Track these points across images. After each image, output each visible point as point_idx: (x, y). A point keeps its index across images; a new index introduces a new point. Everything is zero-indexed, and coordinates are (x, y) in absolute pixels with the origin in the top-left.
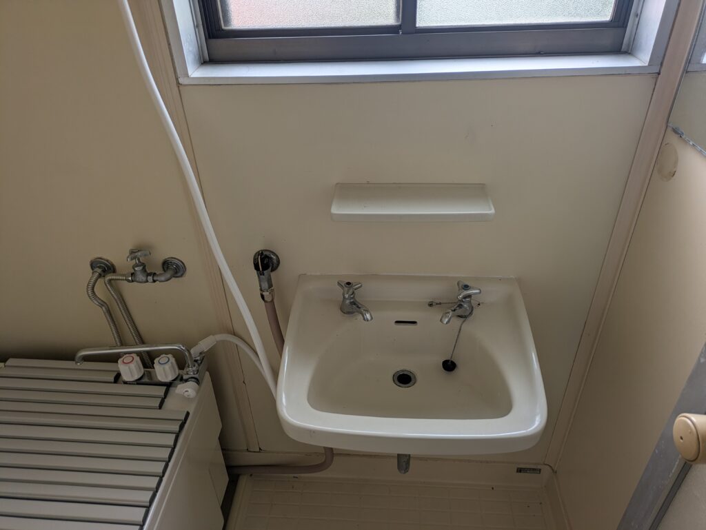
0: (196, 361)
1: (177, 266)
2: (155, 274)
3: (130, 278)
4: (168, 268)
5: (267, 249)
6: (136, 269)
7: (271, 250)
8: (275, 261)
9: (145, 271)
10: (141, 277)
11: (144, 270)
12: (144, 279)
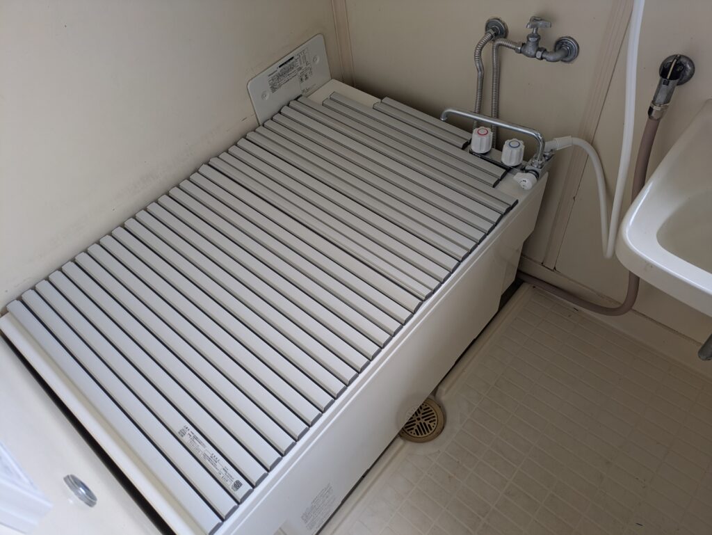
0: (545, 156)
1: (571, 48)
2: (545, 50)
3: (519, 48)
4: (560, 48)
5: (688, 56)
6: (530, 39)
7: (691, 58)
8: (688, 73)
9: (537, 45)
10: (530, 49)
11: (537, 43)
12: (533, 53)
